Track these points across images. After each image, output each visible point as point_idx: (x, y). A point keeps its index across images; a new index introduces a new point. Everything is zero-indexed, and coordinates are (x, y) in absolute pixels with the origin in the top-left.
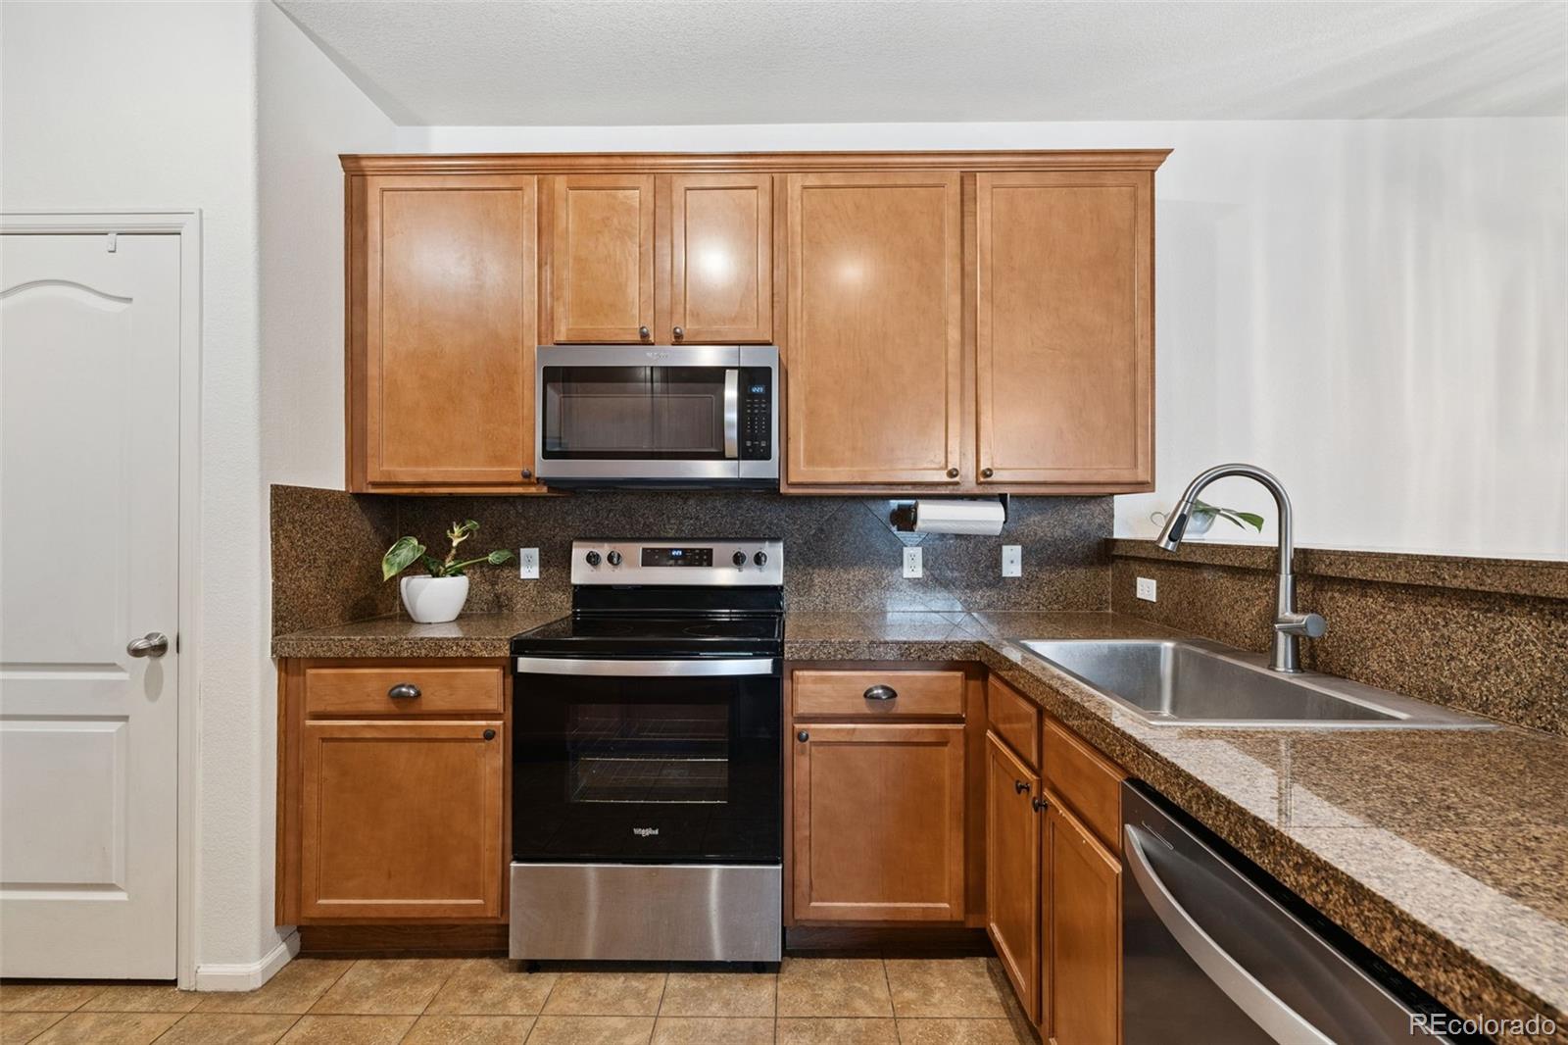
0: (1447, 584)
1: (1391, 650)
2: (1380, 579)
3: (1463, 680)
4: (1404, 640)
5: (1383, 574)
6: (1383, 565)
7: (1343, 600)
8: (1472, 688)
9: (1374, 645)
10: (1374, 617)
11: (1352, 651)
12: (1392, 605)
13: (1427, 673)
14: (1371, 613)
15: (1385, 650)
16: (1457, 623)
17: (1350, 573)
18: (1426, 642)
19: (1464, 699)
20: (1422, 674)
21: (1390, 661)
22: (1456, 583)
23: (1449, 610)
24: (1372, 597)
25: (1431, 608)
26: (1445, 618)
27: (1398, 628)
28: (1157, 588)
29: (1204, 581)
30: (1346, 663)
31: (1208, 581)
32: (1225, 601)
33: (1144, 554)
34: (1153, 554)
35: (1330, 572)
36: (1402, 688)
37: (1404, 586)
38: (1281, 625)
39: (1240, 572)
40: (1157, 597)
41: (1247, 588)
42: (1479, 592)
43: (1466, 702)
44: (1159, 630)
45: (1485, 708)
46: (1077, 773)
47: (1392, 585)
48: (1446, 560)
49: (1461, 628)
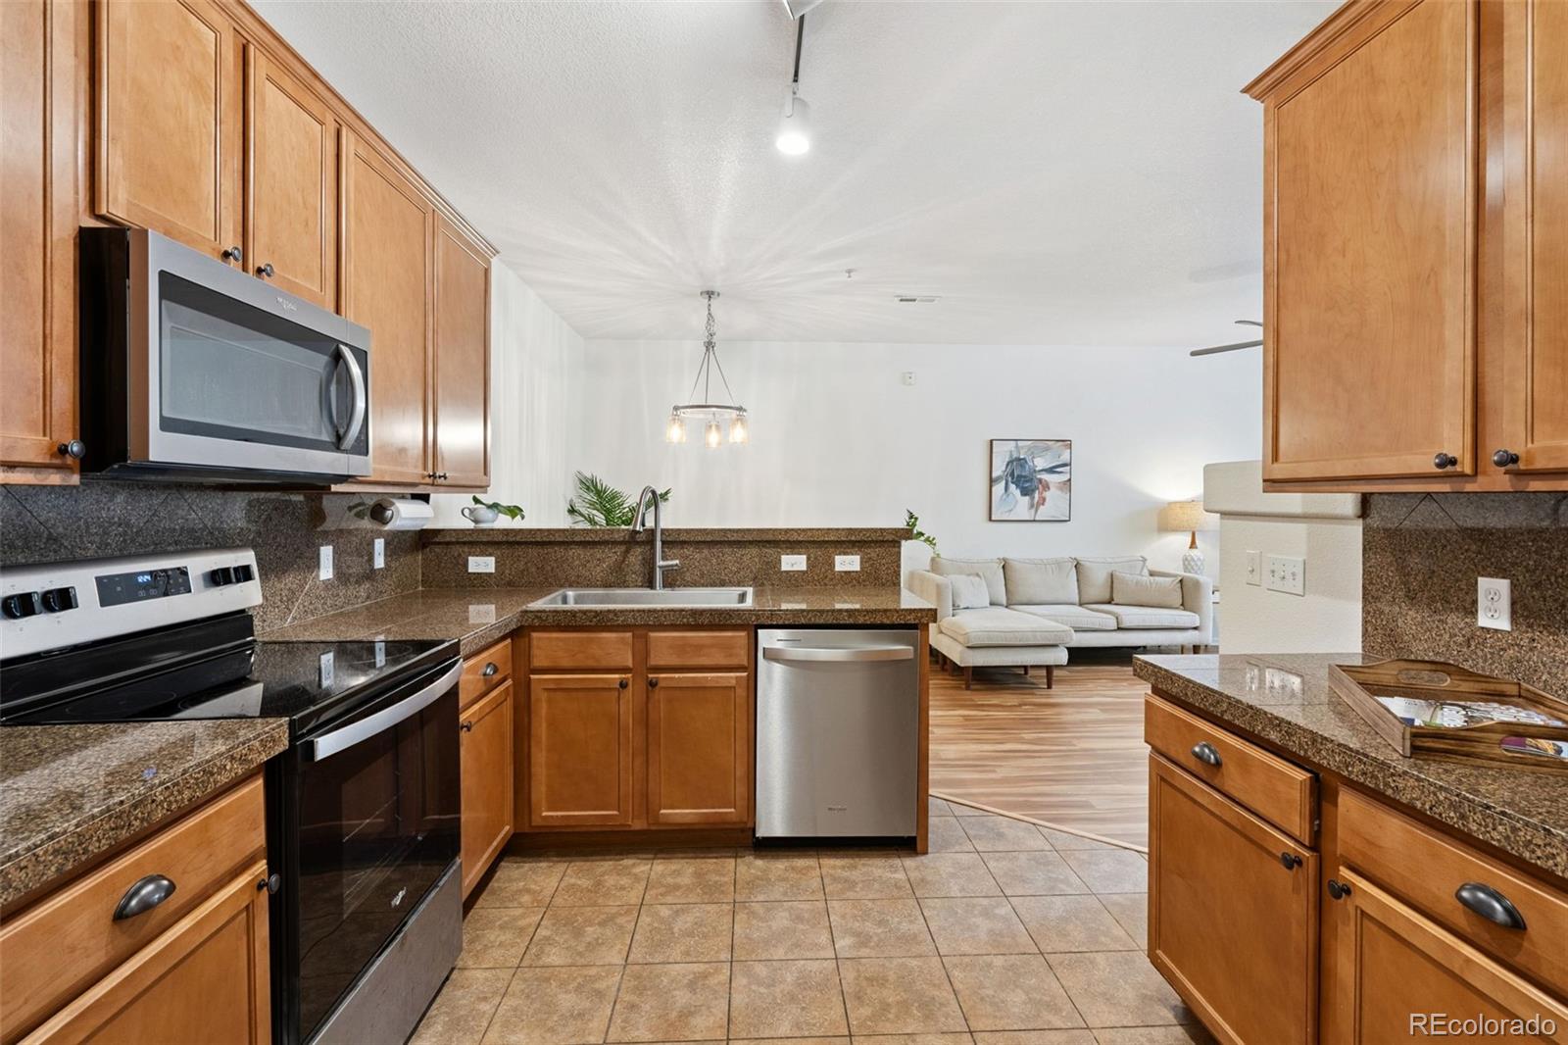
0: (730, 539)
1: (697, 571)
2: (698, 540)
3: (730, 575)
4: (704, 565)
5: (700, 538)
6: (700, 534)
7: (670, 551)
8: (734, 578)
9: (688, 570)
10: (688, 557)
11: (675, 574)
12: (698, 551)
13: (715, 576)
14: (686, 556)
15: (694, 571)
16: (728, 554)
17: (681, 538)
18: (714, 563)
20: (713, 577)
21: (697, 575)
22: (733, 539)
23: (724, 549)
24: (687, 548)
25: (716, 549)
26: (722, 553)
27: (700, 560)
28: (496, 562)
29: (555, 552)
30: (672, 580)
31: (560, 552)
32: (577, 562)
33: (485, 539)
34: (500, 538)
35: (669, 539)
36: (703, 585)
37: (704, 542)
38: (660, 567)
39: (593, 544)
40: (496, 569)
41: (598, 553)
42: (740, 542)
43: (731, 584)
44: (509, 591)
45: (739, 584)
46: (699, 648)
47: (700, 542)
48: (730, 530)
49: (729, 556)
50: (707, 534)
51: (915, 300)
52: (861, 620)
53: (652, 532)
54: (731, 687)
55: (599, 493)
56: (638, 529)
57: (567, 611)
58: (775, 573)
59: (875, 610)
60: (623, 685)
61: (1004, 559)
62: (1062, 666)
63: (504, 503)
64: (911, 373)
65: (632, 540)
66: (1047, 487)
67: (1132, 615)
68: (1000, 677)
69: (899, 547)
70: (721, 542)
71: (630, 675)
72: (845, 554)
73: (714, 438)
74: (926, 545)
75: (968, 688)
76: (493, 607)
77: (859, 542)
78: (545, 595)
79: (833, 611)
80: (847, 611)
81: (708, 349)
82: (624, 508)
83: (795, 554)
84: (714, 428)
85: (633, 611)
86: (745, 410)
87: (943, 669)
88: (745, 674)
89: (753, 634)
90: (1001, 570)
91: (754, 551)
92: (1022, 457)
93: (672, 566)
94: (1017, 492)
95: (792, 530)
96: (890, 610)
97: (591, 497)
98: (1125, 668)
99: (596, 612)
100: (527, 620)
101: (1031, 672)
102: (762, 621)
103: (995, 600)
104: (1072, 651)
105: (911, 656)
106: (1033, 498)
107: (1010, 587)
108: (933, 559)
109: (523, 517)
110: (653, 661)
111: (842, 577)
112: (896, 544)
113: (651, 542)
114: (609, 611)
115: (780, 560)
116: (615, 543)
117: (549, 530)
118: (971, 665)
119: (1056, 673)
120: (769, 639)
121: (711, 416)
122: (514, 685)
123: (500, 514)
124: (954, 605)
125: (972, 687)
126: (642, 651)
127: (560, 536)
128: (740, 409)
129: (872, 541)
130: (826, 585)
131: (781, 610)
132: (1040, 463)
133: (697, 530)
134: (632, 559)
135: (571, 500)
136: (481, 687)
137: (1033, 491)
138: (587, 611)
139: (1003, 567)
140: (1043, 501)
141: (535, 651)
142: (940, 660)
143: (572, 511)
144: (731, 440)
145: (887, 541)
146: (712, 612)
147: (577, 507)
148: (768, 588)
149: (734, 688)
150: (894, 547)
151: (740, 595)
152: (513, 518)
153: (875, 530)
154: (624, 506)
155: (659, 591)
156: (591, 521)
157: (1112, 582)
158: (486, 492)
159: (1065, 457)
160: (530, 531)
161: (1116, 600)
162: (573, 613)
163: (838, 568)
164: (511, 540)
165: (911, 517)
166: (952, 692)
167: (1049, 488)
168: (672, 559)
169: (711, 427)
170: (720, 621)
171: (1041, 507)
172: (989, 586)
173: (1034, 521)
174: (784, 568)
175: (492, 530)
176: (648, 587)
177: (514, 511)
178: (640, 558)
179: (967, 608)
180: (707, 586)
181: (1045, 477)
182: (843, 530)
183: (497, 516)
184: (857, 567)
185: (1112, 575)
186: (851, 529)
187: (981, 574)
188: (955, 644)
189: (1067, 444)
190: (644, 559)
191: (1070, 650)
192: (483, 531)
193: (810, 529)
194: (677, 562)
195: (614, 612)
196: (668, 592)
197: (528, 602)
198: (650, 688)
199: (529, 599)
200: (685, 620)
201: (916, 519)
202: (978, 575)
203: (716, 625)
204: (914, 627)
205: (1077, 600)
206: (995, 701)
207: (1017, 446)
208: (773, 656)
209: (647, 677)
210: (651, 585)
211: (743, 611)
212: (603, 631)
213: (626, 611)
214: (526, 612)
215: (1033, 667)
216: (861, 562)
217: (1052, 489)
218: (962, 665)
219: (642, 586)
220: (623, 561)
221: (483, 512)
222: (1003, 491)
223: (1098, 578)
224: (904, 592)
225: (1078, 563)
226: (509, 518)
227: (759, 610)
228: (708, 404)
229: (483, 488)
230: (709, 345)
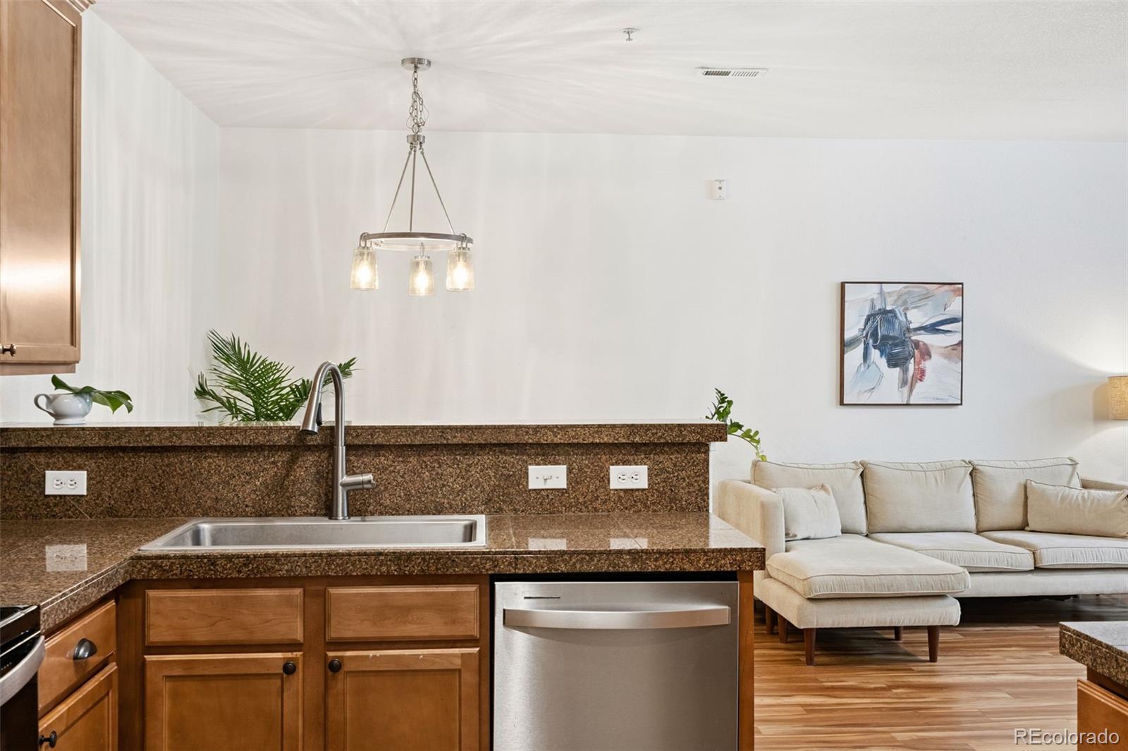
0: (450, 442)
1: (400, 489)
2: (401, 443)
3: (451, 497)
4: (411, 481)
5: (404, 440)
6: (404, 434)
7: (358, 461)
8: (456, 500)
9: (386, 488)
10: (386, 469)
11: (367, 496)
12: (401, 459)
13: (427, 498)
14: (383, 467)
15: (396, 490)
16: (447, 464)
17: (376, 441)
18: (426, 479)
19: (451, 508)
20: (423, 499)
21: (400, 496)
22: (455, 441)
23: (442, 458)
24: (384, 456)
25: (429, 457)
26: (439, 463)
27: (405, 473)
28: (89, 479)
29: (181, 463)
30: (361, 505)
31: (189, 461)
32: (215, 478)
33: (72, 443)
34: (96, 442)
35: (356, 442)
36: (409, 512)
37: (411, 446)
38: (344, 485)
39: (241, 450)
40: (88, 489)
41: (248, 463)
42: (466, 445)
43: (453, 510)
44: (109, 524)
45: (464, 510)
46: (404, 611)
47: (405, 445)
48: (450, 427)
49: (449, 467)
50: (416, 434)
51: (727, 74)
52: (651, 567)
53: (332, 431)
54: (454, 670)
55: (244, 364)
56: (310, 429)
57: (203, 557)
58: (520, 493)
59: (673, 552)
60: (289, 669)
61: (863, 464)
62: (952, 626)
63: (101, 386)
64: (720, 181)
65: (300, 443)
66: (926, 354)
67: (1055, 548)
68: (856, 644)
69: (707, 452)
70: (436, 447)
71: (299, 654)
72: (625, 463)
73: (422, 281)
74: (745, 443)
75: (810, 662)
76: (83, 549)
77: (645, 444)
78: (167, 532)
79: (609, 553)
80: (629, 552)
81: (412, 147)
82: (283, 388)
83: (550, 463)
84: (422, 266)
85: (305, 555)
86: (470, 241)
87: (772, 633)
88: (478, 649)
89: (488, 588)
90: (859, 480)
91: (487, 459)
92: (888, 308)
93: (363, 483)
94: (883, 362)
95: (545, 427)
96: (695, 551)
97: (230, 371)
98: (1047, 629)
99: (247, 557)
100: (139, 571)
101: (905, 636)
102: (503, 568)
103: (850, 526)
104: (965, 603)
105: (727, 621)
106: (905, 371)
107: (874, 507)
108: (755, 464)
109: (130, 409)
110: (335, 632)
111: (620, 497)
112: (703, 448)
113: (330, 447)
114: (267, 556)
115: (527, 474)
116: (274, 448)
117: (171, 429)
118: (814, 626)
119: (943, 637)
120: (513, 596)
121: (418, 248)
122: (119, 670)
123: (94, 403)
124: (787, 535)
125: (816, 659)
126: (319, 616)
127: (188, 438)
128: (463, 238)
129: (666, 444)
130: (596, 510)
131: (530, 553)
132: (917, 318)
133: (400, 428)
134: (300, 473)
135: (201, 376)
136: (71, 676)
137: (907, 359)
138: (233, 556)
139: (862, 475)
140: (921, 374)
141: (153, 619)
142: (767, 618)
143: (202, 392)
144: (449, 286)
145: (689, 443)
146: (425, 556)
147: (211, 385)
148: (508, 515)
149: (460, 671)
150: (699, 452)
151: (466, 527)
152: (114, 410)
153: (670, 427)
154: (283, 384)
155: (342, 522)
156: (233, 409)
157: (1026, 498)
158: (73, 371)
159: (954, 309)
160: (142, 430)
161: (1032, 526)
162: (212, 560)
163: (614, 484)
164: (113, 444)
165: (723, 399)
166: (786, 667)
167: (930, 356)
168: (362, 473)
169: (418, 264)
170: (437, 569)
171: (919, 384)
172: (840, 505)
173: (908, 405)
174: (533, 485)
175: (83, 429)
176: (325, 515)
177: (116, 399)
178: (313, 470)
179: (807, 539)
180: (415, 514)
181: (924, 338)
182: (623, 426)
183: (89, 405)
184: (643, 483)
185: (1025, 487)
186: (633, 425)
187: (828, 486)
188: (791, 594)
189: (958, 288)
190: (318, 472)
191: (963, 601)
192: (69, 430)
193: (572, 426)
194: (369, 477)
195: (275, 557)
196: (355, 522)
197: (140, 543)
198: (330, 673)
199: (142, 537)
200: (384, 569)
201: (730, 403)
202: (823, 487)
203: (431, 575)
204: (731, 576)
205: (972, 523)
206: (851, 682)
207: (881, 293)
208: (516, 621)
209: (326, 654)
210: (330, 512)
211: (471, 553)
212: (257, 587)
213: (294, 555)
214: (138, 558)
215: (906, 628)
216: (650, 476)
217: (935, 356)
218: (802, 628)
219: (315, 515)
220: (287, 476)
221: (69, 402)
222: (862, 361)
223: (1006, 490)
224: (714, 520)
225: (974, 469)
226: (108, 409)
227: (496, 553)
228: (414, 231)
229: (69, 365)
230: (416, 141)
